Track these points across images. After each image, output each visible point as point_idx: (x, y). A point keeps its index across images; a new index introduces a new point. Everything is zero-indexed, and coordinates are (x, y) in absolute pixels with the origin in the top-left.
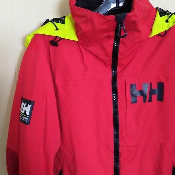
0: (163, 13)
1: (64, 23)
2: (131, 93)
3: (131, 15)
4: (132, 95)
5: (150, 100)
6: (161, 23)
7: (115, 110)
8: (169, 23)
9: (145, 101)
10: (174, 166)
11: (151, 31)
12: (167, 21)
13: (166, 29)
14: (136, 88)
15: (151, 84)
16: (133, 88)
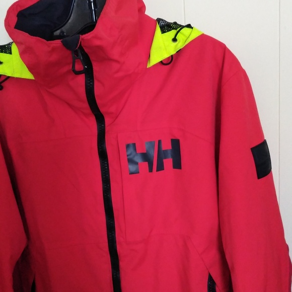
1: (11, 53)
2: (129, 157)
3: (89, 37)
5: (160, 167)
6: (164, 43)
7: (106, 187)
8: (177, 42)
9: (151, 170)
10: (209, 274)
11: (148, 56)
12: (175, 40)
13: (173, 52)
14: (135, 150)
15: (159, 142)
16: (131, 150)
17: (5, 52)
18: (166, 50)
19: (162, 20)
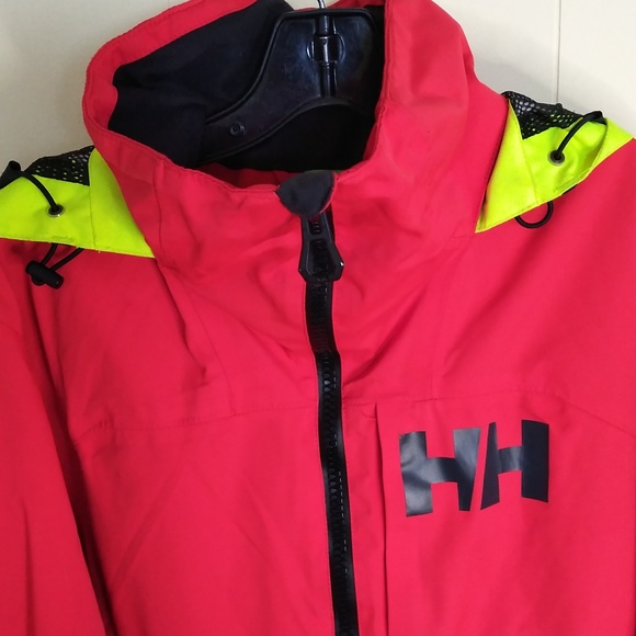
0: (537, 118)
2: (405, 469)
4: (412, 480)
5: (491, 497)
6: (528, 167)
8: (564, 164)
11: (481, 204)
12: (557, 156)
14: (424, 447)
15: (492, 427)
16: (412, 450)
17: (71, 179)
18: (535, 186)
19: (526, 99)
